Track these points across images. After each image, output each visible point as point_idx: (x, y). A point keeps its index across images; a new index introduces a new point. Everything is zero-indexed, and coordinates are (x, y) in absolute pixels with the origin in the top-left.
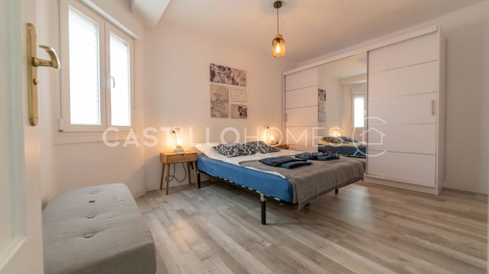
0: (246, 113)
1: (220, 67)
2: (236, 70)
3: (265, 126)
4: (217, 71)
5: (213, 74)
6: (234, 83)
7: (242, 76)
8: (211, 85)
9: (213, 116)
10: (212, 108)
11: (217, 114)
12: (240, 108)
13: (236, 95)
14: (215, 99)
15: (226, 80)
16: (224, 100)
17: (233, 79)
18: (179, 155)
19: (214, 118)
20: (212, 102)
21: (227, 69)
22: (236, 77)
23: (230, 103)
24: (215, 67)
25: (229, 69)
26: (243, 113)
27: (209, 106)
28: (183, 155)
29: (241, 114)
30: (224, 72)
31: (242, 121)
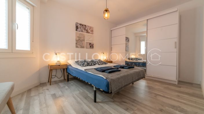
0: (93, 46)
1: (80, 24)
2: (88, 26)
3: (102, 52)
4: (79, 26)
5: (77, 28)
6: (87, 32)
7: (91, 29)
8: (76, 33)
9: (77, 47)
10: (76, 43)
11: (79, 46)
12: (90, 44)
13: (88, 38)
14: (78, 39)
15: (84, 31)
16: (82, 40)
17: (87, 31)
18: (58, 65)
19: (77, 49)
20: (77, 41)
21: (84, 26)
22: (88, 30)
23: (86, 41)
24: (78, 24)
25: (85, 26)
26: (91, 46)
27: (75, 42)
28: (59, 65)
29: (90, 47)
30: (83, 27)
31: (91, 50)
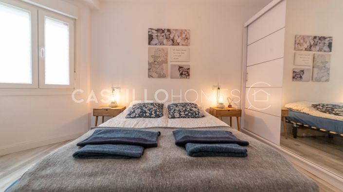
0: (188, 73)
1: (158, 30)
2: (176, 30)
4: (155, 34)
5: (151, 38)
6: (174, 43)
7: (184, 36)
8: (149, 48)
9: (150, 76)
10: (149, 69)
11: (154, 74)
12: (180, 67)
13: (174, 55)
14: (152, 60)
15: (165, 41)
16: (162, 61)
17: (173, 40)
19: (151, 79)
20: (150, 64)
21: (166, 31)
22: (176, 38)
23: (170, 63)
24: (153, 31)
25: (169, 30)
26: (184, 72)
27: (147, 67)
29: (181, 74)
30: (163, 34)
31: (184, 81)
